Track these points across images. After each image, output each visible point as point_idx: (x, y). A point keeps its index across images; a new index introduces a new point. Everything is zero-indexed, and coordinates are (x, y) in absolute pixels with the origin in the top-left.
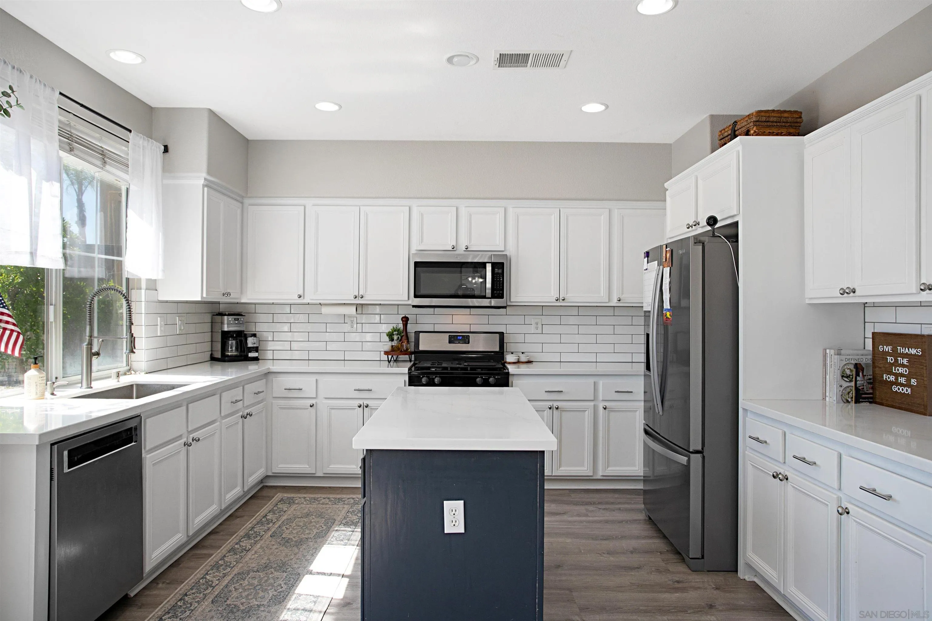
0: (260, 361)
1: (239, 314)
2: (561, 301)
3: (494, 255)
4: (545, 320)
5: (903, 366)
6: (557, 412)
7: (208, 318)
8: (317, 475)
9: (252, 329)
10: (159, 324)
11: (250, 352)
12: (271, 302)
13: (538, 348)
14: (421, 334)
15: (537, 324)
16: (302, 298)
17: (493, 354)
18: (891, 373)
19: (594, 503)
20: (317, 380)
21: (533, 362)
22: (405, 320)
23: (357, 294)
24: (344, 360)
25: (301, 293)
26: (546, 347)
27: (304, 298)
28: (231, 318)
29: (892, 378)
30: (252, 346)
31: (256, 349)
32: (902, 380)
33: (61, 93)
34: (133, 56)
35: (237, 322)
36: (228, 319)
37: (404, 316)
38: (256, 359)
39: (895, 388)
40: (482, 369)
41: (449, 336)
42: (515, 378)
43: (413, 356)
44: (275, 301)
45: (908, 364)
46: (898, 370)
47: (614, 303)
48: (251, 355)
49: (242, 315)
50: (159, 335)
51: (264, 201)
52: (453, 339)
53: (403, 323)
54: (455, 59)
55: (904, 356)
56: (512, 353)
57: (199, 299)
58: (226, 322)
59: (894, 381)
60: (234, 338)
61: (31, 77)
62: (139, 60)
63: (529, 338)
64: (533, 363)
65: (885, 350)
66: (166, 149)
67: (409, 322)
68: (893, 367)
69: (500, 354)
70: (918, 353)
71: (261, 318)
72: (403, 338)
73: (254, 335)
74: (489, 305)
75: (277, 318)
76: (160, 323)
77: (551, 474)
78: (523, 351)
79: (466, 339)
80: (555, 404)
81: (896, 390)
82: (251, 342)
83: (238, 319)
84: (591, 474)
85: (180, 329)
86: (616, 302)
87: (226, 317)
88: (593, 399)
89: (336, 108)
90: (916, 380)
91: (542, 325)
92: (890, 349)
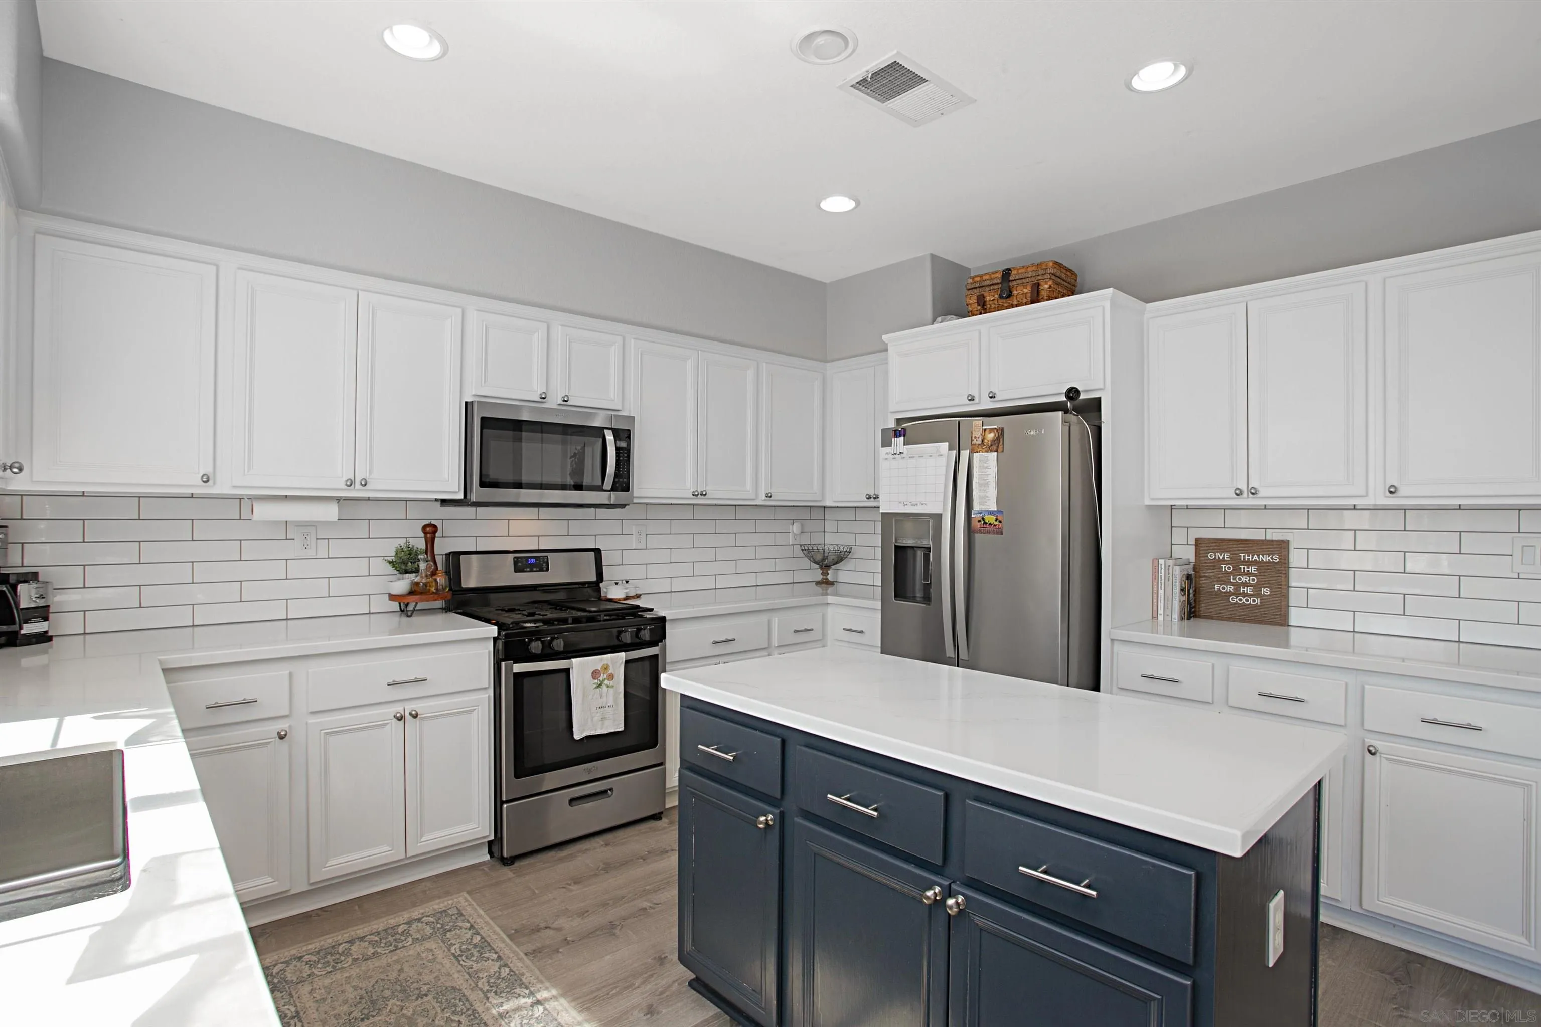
0: (54, 642)
2: (699, 496)
3: (614, 415)
5: (1248, 574)
8: (293, 892)
11: (26, 622)
12: (80, 489)
13: (644, 572)
14: (462, 557)
15: (639, 533)
16: (210, 481)
17: (589, 585)
18: (1228, 583)
21: (641, 595)
22: (430, 531)
23: (351, 479)
24: (287, 619)
25: (209, 470)
26: (653, 571)
27: (214, 484)
29: (1230, 588)
30: (31, 605)
31: (43, 613)
32: (1249, 590)
37: (427, 522)
38: (44, 638)
39: (1234, 600)
41: (515, 557)
45: (1256, 572)
46: (1240, 579)
47: (761, 500)
48: (28, 629)
52: (520, 564)
53: (426, 538)
55: (1249, 563)
56: (615, 583)
59: (1232, 591)
63: (629, 557)
65: (1217, 558)
67: (437, 535)
68: (1232, 576)
69: (595, 585)
70: (1274, 560)
73: (34, 577)
74: (607, 502)
78: (627, 579)
79: (542, 564)
81: (1237, 601)
82: (26, 595)
86: (765, 500)
88: (767, 646)
90: (1268, 589)
91: (646, 534)
92: (1226, 556)
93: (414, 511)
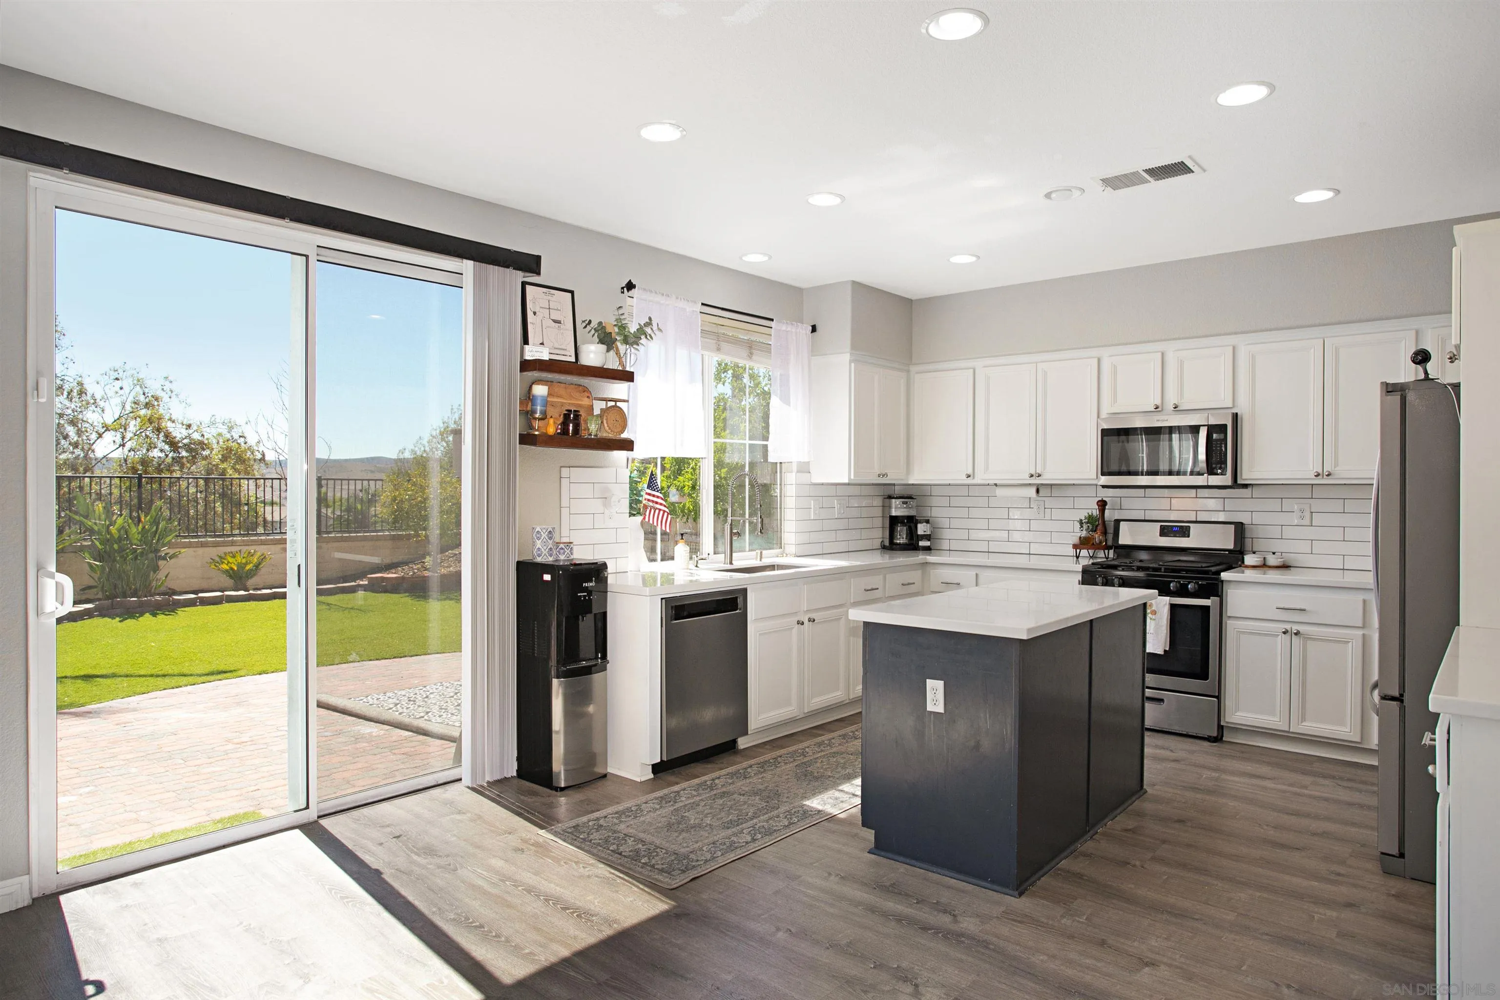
0: (932, 551)
1: (910, 497)
2: (1325, 477)
3: (1212, 414)
4: (1316, 505)
6: (1298, 641)
7: (878, 502)
9: (927, 513)
10: (812, 507)
11: (921, 541)
13: (1305, 547)
14: (1122, 523)
15: (1302, 511)
16: (971, 477)
17: (1227, 553)
19: (1334, 777)
20: (977, 575)
21: (1290, 567)
22: (1102, 504)
23: (1033, 472)
24: (1029, 554)
25: (970, 472)
26: (1318, 547)
27: (974, 478)
28: (898, 501)
30: (923, 533)
31: (928, 538)
33: (703, 304)
34: (761, 256)
35: (905, 506)
36: (896, 502)
37: (1100, 499)
38: (927, 549)
40: (1187, 571)
41: (1161, 526)
42: (1232, 586)
43: (1111, 552)
44: (951, 482)
48: (922, 543)
49: (912, 498)
50: (812, 518)
51: (931, 367)
52: (1165, 532)
53: (1099, 509)
54: (1053, 195)
56: (1254, 553)
57: (846, 481)
58: (893, 506)
60: (903, 523)
61: (677, 298)
62: (766, 258)
63: (1288, 532)
64: (1292, 569)
66: (814, 329)
67: (1107, 507)
69: (1236, 553)
71: (935, 501)
72: (1099, 528)
73: (927, 522)
74: (1207, 484)
75: (955, 502)
76: (814, 506)
77: (1287, 729)
78: (1274, 551)
79: (1184, 532)
80: (1295, 628)
82: (922, 529)
83: (907, 502)
84: (1358, 740)
85: (839, 513)
87: (894, 500)
88: (1361, 625)
89: (974, 259)
91: (1312, 513)
93: (1091, 492)
